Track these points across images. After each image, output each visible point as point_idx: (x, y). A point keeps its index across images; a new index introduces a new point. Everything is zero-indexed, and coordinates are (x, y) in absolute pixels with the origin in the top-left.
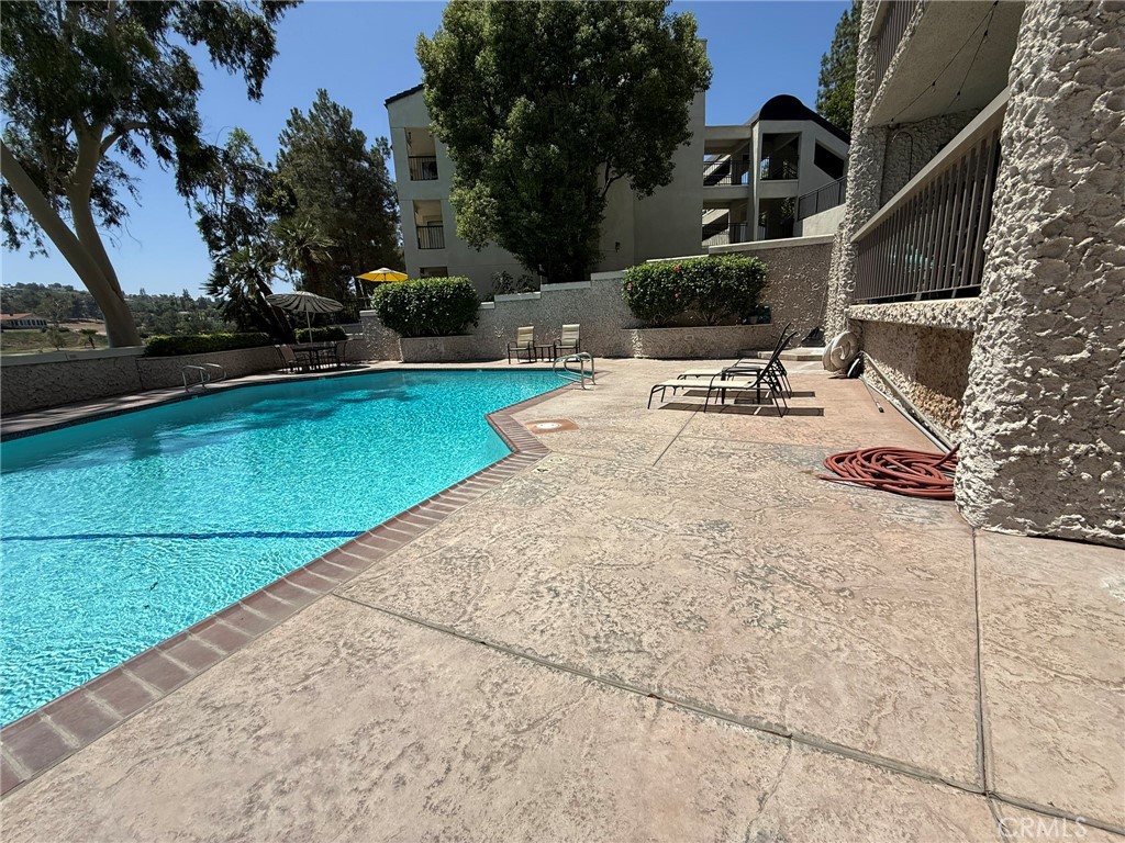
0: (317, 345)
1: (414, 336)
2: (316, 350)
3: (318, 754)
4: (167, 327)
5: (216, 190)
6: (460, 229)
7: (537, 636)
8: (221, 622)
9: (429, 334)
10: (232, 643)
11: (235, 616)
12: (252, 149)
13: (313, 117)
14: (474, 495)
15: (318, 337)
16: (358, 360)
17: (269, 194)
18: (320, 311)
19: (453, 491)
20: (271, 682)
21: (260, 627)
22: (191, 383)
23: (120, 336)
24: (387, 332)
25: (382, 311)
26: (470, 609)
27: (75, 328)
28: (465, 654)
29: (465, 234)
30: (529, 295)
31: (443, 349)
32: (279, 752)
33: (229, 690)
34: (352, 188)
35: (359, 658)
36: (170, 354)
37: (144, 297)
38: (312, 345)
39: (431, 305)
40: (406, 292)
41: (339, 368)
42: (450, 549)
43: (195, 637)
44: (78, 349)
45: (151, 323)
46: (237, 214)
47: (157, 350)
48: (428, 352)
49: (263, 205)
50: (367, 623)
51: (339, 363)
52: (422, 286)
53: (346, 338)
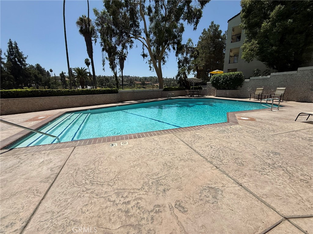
0: (195, 90)
1: (220, 89)
2: (194, 92)
3: (162, 149)
4: (169, 85)
5: (183, 54)
6: (243, 56)
7: (202, 151)
8: (158, 132)
9: (224, 89)
10: (158, 134)
11: (160, 132)
12: (192, 43)
13: (208, 30)
14: (209, 128)
15: (195, 89)
16: (204, 95)
17: (193, 53)
18: (197, 82)
19: (205, 126)
20: (161, 140)
21: (162, 134)
22: (169, 97)
23: (161, 87)
24: (213, 88)
25: (213, 82)
26: (193, 143)
27: (156, 85)
28: (187, 148)
29: (245, 58)
30: (264, 77)
31: (228, 94)
32: (158, 147)
33: (156, 139)
34: (215, 47)
35: (172, 142)
36: (167, 91)
37: (167, 79)
38: (193, 90)
39: (227, 80)
40: (220, 77)
41: (198, 97)
42: (196, 135)
43: (155, 132)
44: (155, 89)
45: (167, 84)
46: (186, 59)
47: (165, 90)
48: (223, 94)
49: (191, 56)
50: (176, 139)
51: (199, 95)
52: (225, 75)
53: (202, 89)
